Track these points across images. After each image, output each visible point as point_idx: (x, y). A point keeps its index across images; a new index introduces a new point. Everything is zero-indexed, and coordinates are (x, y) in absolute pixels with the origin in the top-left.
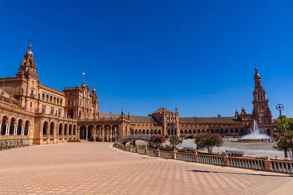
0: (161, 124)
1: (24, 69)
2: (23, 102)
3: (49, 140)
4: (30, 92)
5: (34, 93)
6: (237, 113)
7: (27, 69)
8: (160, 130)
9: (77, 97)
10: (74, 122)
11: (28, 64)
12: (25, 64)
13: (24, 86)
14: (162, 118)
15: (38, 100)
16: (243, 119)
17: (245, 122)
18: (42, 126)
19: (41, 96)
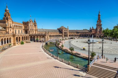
0: (62, 33)
1: (6, 16)
2: (7, 29)
3: (19, 43)
4: (9, 26)
5: (11, 26)
6: (90, 28)
7: (7, 16)
8: (61, 35)
9: (28, 25)
10: (28, 35)
11: (7, 14)
12: (6, 14)
13: (7, 23)
14: (62, 31)
15: (13, 28)
16: (92, 31)
17: (93, 32)
18: (16, 39)
19: (14, 26)
